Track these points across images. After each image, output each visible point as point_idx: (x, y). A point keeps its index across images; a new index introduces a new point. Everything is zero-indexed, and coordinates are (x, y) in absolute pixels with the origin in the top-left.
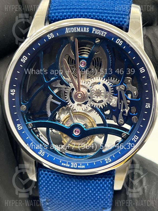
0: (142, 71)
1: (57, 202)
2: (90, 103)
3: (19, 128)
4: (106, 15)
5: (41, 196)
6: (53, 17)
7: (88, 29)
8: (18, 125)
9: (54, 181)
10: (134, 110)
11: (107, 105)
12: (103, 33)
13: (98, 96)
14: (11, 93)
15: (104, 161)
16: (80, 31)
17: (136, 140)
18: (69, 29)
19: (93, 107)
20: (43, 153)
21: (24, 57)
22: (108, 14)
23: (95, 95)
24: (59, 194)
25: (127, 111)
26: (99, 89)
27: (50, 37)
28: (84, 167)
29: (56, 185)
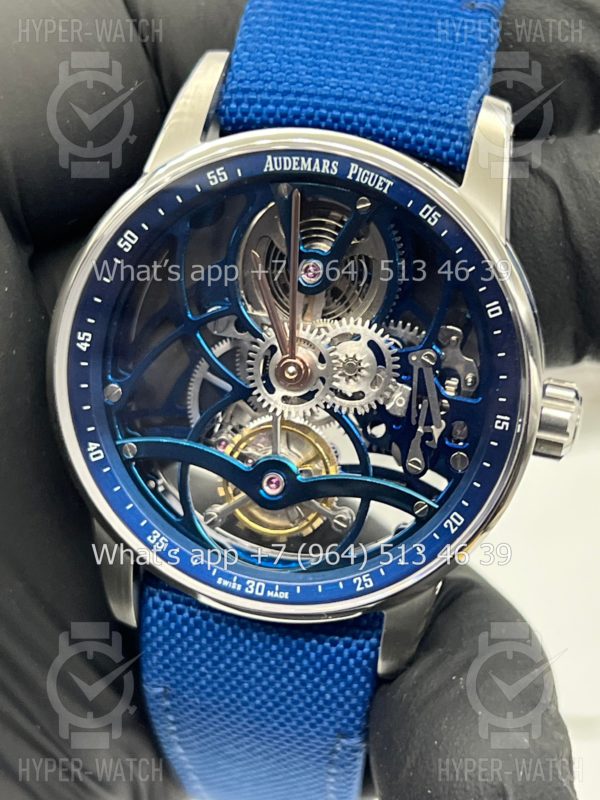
0: (492, 313)
1: (198, 700)
2: (324, 396)
3: (94, 456)
4: (401, 123)
5: (150, 676)
6: (233, 114)
7: (337, 164)
8: (92, 446)
9: (191, 630)
10: (460, 429)
11: (375, 407)
12: (380, 183)
13: (350, 377)
14: (78, 344)
15: (350, 585)
16: (309, 169)
18: (275, 159)
19: (330, 411)
21: (129, 236)
22: (407, 122)
23: (340, 372)
24: (203, 674)
25: (437, 432)
26: (354, 356)
27: (213, 180)
29: (197, 646)
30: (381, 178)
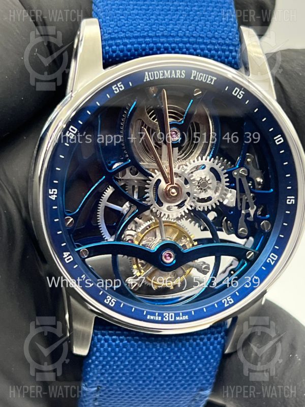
0: (278, 142)
6: (107, 53)
7: (184, 71)
8: (66, 254)
12: (209, 79)
14: (50, 197)
15: (221, 304)
16: (169, 77)
17: (274, 262)
18: (150, 73)
20: (112, 301)
21: (72, 129)
25: (252, 212)
27: (116, 90)
28: (187, 318)
30: (210, 76)
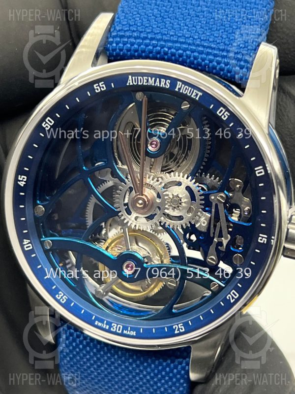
0: (259, 173)
2: (159, 218)
3: (27, 247)
10: (240, 240)
11: (189, 225)
12: (194, 94)
13: (175, 208)
14: (19, 183)
15: (171, 329)
16: (153, 84)
17: (234, 300)
18: (134, 78)
19: (163, 226)
20: (64, 298)
22: (215, 57)
23: (169, 204)
25: (225, 242)
26: (177, 195)
27: (97, 89)
28: (135, 334)
29: (88, 357)
30: (195, 91)
